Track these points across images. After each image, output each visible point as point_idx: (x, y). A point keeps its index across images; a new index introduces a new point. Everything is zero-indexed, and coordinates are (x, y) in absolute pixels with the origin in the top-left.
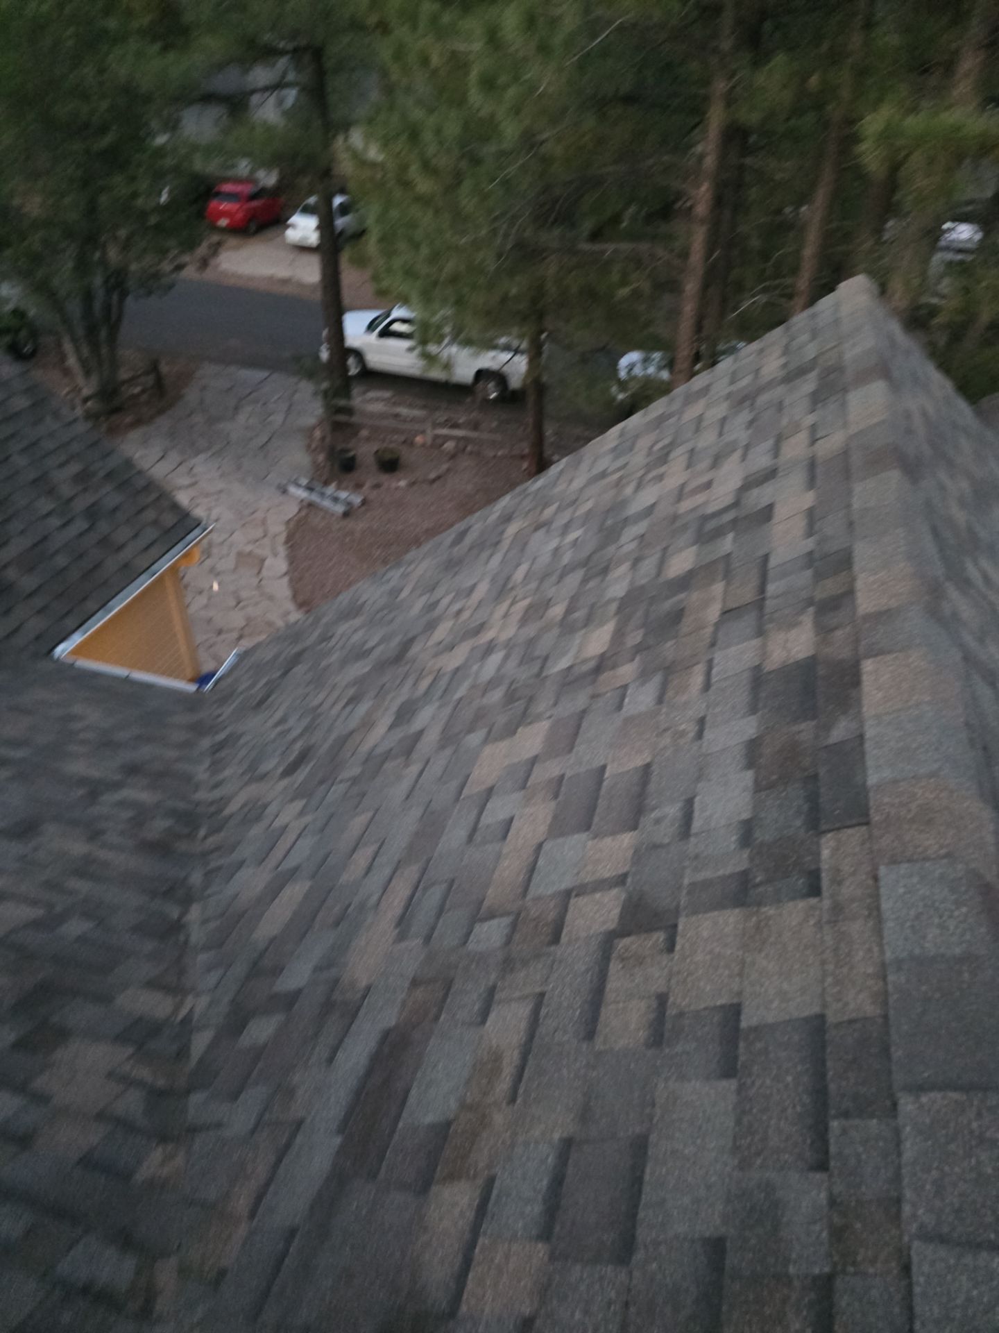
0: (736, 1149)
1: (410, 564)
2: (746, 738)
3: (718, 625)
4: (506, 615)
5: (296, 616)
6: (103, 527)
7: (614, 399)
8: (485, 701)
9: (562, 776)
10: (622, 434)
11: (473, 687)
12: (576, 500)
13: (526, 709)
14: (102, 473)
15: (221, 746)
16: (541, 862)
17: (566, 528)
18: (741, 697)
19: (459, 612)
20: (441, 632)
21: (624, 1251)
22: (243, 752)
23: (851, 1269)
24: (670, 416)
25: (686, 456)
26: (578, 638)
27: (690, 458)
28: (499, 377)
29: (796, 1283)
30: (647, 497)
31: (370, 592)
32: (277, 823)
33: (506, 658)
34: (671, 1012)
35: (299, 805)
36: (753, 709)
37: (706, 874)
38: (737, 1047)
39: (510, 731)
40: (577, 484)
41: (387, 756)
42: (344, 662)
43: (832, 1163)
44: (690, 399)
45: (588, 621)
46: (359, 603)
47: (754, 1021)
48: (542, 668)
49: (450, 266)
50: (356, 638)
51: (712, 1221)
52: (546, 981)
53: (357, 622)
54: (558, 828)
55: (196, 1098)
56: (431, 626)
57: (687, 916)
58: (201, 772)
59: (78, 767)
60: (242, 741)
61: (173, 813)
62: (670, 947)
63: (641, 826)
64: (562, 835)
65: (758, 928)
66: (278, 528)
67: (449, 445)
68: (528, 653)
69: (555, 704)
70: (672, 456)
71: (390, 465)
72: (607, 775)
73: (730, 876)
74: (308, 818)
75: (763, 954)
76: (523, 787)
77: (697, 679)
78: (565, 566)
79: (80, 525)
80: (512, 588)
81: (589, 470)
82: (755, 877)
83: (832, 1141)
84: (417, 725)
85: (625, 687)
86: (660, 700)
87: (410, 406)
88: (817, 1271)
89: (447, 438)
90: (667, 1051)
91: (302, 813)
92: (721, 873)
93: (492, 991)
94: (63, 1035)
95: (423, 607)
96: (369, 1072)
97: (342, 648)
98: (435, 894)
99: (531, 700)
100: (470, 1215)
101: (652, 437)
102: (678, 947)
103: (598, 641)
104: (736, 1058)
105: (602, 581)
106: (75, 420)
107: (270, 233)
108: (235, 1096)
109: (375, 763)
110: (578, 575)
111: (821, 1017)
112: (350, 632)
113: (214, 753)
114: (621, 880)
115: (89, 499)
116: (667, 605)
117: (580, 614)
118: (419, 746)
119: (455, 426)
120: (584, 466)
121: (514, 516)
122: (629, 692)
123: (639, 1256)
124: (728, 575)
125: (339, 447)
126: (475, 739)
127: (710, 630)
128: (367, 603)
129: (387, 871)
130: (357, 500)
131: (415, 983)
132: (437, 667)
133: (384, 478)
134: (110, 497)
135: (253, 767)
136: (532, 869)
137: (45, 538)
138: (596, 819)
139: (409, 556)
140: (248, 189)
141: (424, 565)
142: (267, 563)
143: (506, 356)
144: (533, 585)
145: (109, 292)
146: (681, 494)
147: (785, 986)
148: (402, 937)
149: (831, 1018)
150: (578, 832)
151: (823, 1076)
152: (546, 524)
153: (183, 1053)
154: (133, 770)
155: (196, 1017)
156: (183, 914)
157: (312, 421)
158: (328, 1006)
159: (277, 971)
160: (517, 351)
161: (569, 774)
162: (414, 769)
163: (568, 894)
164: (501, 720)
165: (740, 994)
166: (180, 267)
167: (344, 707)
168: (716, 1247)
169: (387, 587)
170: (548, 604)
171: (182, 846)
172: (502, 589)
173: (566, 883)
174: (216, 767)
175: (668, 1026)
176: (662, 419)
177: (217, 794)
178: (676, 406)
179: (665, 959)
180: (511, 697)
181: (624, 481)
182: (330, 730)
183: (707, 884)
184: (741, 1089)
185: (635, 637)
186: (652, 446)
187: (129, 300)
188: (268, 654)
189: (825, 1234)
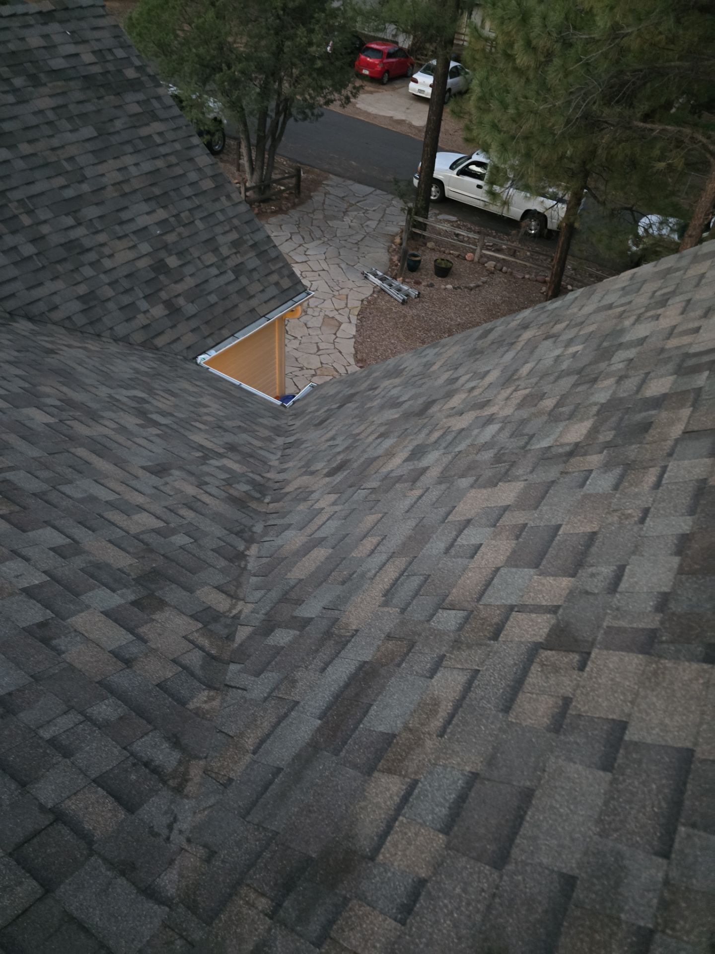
0: (600, 821)
1: (444, 346)
2: (681, 531)
3: (677, 441)
4: (508, 398)
5: (354, 368)
6: (244, 280)
7: (629, 249)
8: (478, 458)
9: (525, 525)
10: (632, 278)
11: (472, 445)
12: (583, 322)
13: (508, 470)
14: (251, 243)
15: (289, 446)
16: (495, 581)
17: (570, 343)
18: (685, 500)
19: (473, 388)
20: (456, 401)
21: (500, 860)
22: (304, 453)
23: (669, 932)
24: (678, 270)
25: (684, 304)
26: (561, 426)
27: (687, 305)
28: (541, 218)
29: (624, 926)
30: (642, 330)
31: (411, 362)
32: (317, 506)
33: (501, 429)
34: (572, 712)
35: (333, 497)
36: (692, 512)
37: (623, 623)
38: (617, 751)
39: (493, 483)
40: (587, 310)
41: (399, 479)
42: (382, 407)
43: (673, 856)
44: (696, 259)
45: (571, 416)
46: (401, 368)
47: (636, 738)
48: (527, 443)
49: (528, 125)
50: (394, 392)
51: (570, 863)
52: (482, 663)
53: (397, 381)
54: (514, 560)
55: (233, 667)
56: (449, 395)
57: (600, 649)
58: (274, 460)
59: (198, 438)
60: (303, 446)
61: (252, 482)
62: (582, 667)
63: (578, 575)
64: (516, 566)
65: (655, 673)
66: (355, 304)
67: (490, 264)
68: (518, 429)
69: (531, 472)
70: (670, 302)
71: (443, 272)
72: (560, 532)
73: (643, 630)
74: (337, 508)
75: (655, 693)
76: (495, 526)
77: (651, 477)
78: (563, 371)
79: (231, 276)
80: (518, 379)
81: (600, 301)
82: (662, 636)
83: (677, 840)
84: (424, 463)
85: (591, 471)
86: (616, 487)
87: (469, 230)
88: (642, 924)
89: (490, 258)
90: (562, 737)
91: (334, 504)
92: (635, 625)
93: (442, 658)
94: (162, 604)
95: (448, 379)
96: (347, 685)
97: (383, 397)
98: (415, 582)
99: (513, 464)
100: (397, 799)
101: (659, 283)
102: (587, 669)
103: (577, 432)
104: (615, 759)
105: (590, 388)
106: (240, 202)
107: (398, 84)
108: (258, 674)
109: (390, 482)
110: (573, 379)
111: (690, 752)
112: (391, 387)
113: (285, 449)
114: (554, 610)
115: (238, 259)
116: (639, 417)
117: (566, 410)
118: (422, 478)
119: (499, 250)
120: (596, 297)
121: (531, 325)
122: (592, 475)
123: (510, 867)
124: (695, 405)
125: (411, 252)
126: (464, 483)
127: (670, 443)
128: (407, 369)
129: (384, 557)
130: (413, 293)
131: (389, 637)
132: (449, 425)
133: (437, 280)
134: (252, 261)
135: (308, 464)
136: (488, 584)
137: (207, 281)
138: (544, 562)
139: (443, 341)
140: (390, 48)
141: (454, 349)
142: (342, 327)
143: (550, 203)
144: (534, 380)
145: (278, 113)
146: (671, 333)
147: (667, 721)
148: (386, 604)
149: (698, 755)
150: (529, 567)
151: (682, 792)
152: (555, 336)
153: (230, 637)
154: (232, 448)
155: (243, 616)
156: (248, 548)
157: (397, 230)
158: (328, 634)
159: (299, 602)
160: (560, 201)
161: (531, 524)
162: (417, 493)
163: (512, 608)
164: (488, 473)
165: (629, 715)
166: (329, 102)
167: (377, 438)
168: (569, 882)
169: (424, 360)
170: (542, 396)
171: (254, 505)
172: (509, 379)
173: (512, 600)
174: (284, 458)
175: (567, 721)
176: (669, 271)
177: (280, 477)
178: (684, 263)
179: (575, 674)
180: (498, 459)
181: (626, 314)
182: (364, 451)
183: (620, 630)
184: (614, 781)
185: (606, 436)
186: (655, 292)
187: (291, 121)
188: (332, 392)
189: (655, 901)
